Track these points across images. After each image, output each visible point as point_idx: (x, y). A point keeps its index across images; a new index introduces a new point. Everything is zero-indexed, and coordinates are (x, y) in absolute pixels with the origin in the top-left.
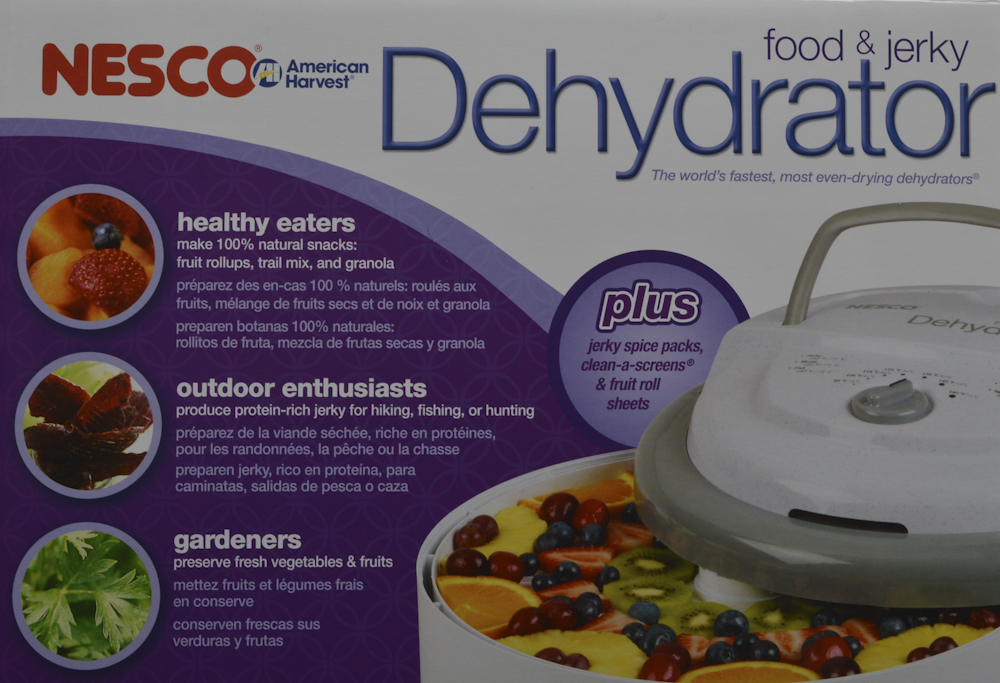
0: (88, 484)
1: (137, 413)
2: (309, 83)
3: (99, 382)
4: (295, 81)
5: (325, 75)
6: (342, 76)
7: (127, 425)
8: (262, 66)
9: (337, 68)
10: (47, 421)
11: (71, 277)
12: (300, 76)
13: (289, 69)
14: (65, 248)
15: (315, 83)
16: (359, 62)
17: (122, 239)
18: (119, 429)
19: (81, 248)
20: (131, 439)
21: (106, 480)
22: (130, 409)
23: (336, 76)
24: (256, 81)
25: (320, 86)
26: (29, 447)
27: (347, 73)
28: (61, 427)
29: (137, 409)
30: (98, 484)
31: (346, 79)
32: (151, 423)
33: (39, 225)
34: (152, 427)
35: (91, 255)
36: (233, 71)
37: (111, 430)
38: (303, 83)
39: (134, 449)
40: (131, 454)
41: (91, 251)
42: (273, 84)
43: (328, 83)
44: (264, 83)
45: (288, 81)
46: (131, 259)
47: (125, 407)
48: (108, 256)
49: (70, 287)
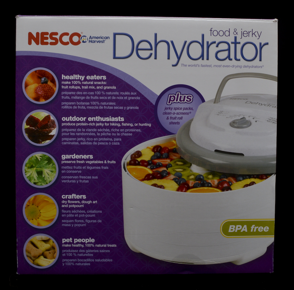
0: (40, 142)
1: (52, 125)
2: (94, 42)
3: (43, 117)
4: (91, 41)
5: (99, 40)
6: (103, 40)
7: (50, 128)
8: (83, 37)
9: (101, 38)
10: (30, 127)
11: (35, 91)
12: (92, 40)
13: (90, 38)
14: (34, 83)
15: (96, 42)
16: (107, 36)
17: (48, 81)
18: (48, 128)
19: (38, 83)
20: (51, 131)
21: (45, 141)
22: (50, 124)
23: (101, 40)
24: (81, 41)
25: (97, 42)
26: (26, 133)
27: (104, 39)
28: (34, 128)
29: (52, 124)
30: (43, 142)
31: (104, 41)
32: (56, 127)
33: (27, 78)
34: (56, 128)
35: (40, 85)
36: (75, 39)
37: (46, 129)
38: (93, 42)
39: (51, 134)
40: (51, 135)
41: (40, 84)
42: (85, 42)
43: (99, 42)
44: (83, 42)
45: (89, 41)
46: (50, 86)
47: (49, 123)
48: (45, 85)
49: (35, 93)
